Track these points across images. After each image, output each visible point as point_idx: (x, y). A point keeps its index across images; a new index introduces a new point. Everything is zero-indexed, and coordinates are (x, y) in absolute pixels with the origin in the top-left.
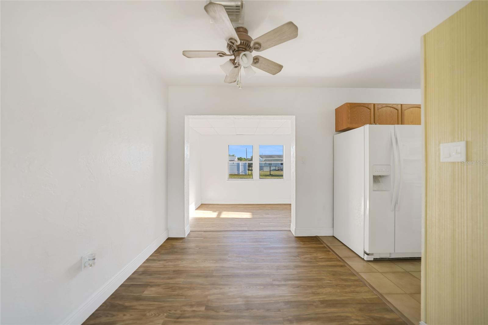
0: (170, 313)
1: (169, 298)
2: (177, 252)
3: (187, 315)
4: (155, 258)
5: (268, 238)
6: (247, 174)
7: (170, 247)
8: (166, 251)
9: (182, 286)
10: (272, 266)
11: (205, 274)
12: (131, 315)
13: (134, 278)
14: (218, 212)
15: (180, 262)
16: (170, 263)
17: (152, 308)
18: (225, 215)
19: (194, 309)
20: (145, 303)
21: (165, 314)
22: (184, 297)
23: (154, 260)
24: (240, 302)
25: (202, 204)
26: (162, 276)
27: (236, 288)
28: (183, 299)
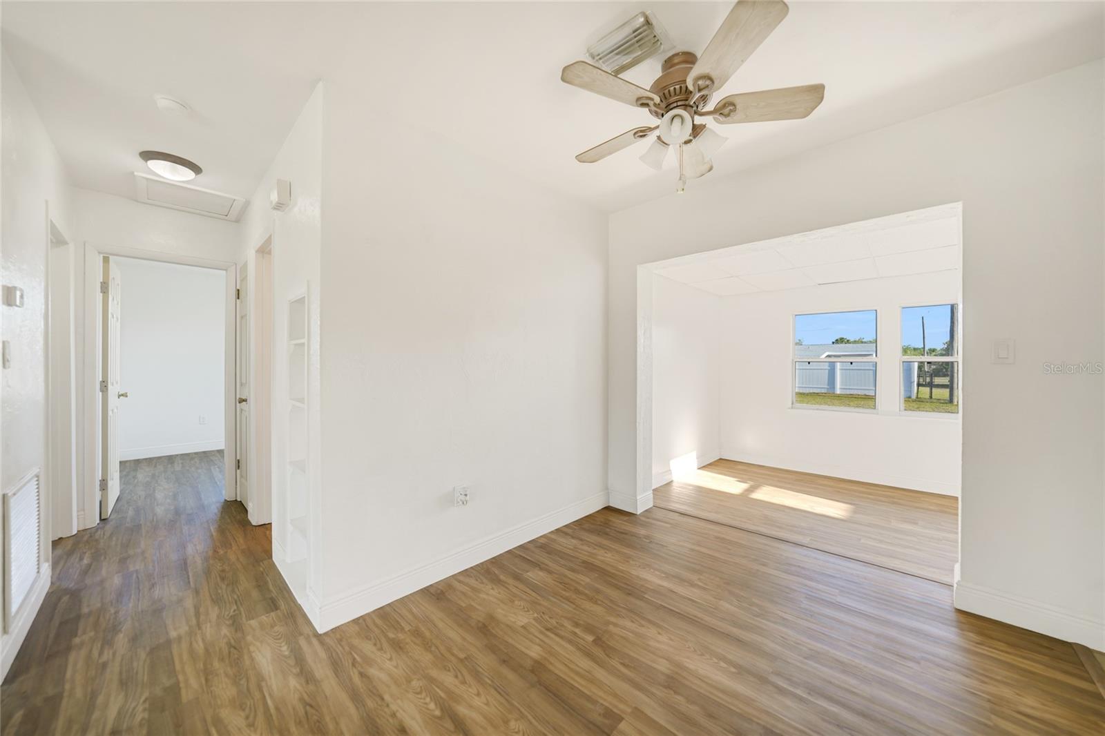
0: (541, 617)
1: (553, 596)
2: (607, 534)
3: (562, 633)
4: (569, 531)
5: (841, 578)
6: (914, 397)
7: (602, 522)
8: (592, 526)
9: (581, 589)
10: (798, 644)
11: (629, 588)
12: (499, 593)
13: (527, 549)
14: (752, 483)
15: (602, 552)
16: (585, 548)
17: (524, 597)
18: (768, 494)
19: (577, 631)
20: (521, 586)
21: (536, 615)
22: (574, 606)
23: (566, 534)
24: (663, 666)
25: (721, 459)
26: (563, 562)
27: (671, 640)
28: (570, 609)
